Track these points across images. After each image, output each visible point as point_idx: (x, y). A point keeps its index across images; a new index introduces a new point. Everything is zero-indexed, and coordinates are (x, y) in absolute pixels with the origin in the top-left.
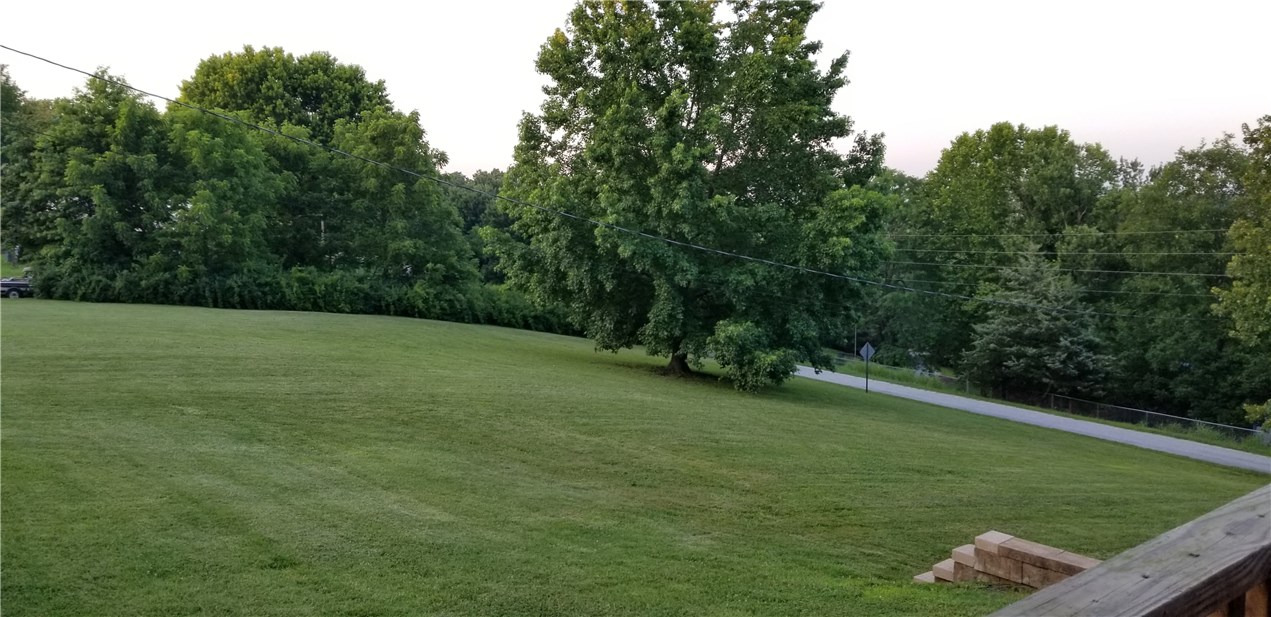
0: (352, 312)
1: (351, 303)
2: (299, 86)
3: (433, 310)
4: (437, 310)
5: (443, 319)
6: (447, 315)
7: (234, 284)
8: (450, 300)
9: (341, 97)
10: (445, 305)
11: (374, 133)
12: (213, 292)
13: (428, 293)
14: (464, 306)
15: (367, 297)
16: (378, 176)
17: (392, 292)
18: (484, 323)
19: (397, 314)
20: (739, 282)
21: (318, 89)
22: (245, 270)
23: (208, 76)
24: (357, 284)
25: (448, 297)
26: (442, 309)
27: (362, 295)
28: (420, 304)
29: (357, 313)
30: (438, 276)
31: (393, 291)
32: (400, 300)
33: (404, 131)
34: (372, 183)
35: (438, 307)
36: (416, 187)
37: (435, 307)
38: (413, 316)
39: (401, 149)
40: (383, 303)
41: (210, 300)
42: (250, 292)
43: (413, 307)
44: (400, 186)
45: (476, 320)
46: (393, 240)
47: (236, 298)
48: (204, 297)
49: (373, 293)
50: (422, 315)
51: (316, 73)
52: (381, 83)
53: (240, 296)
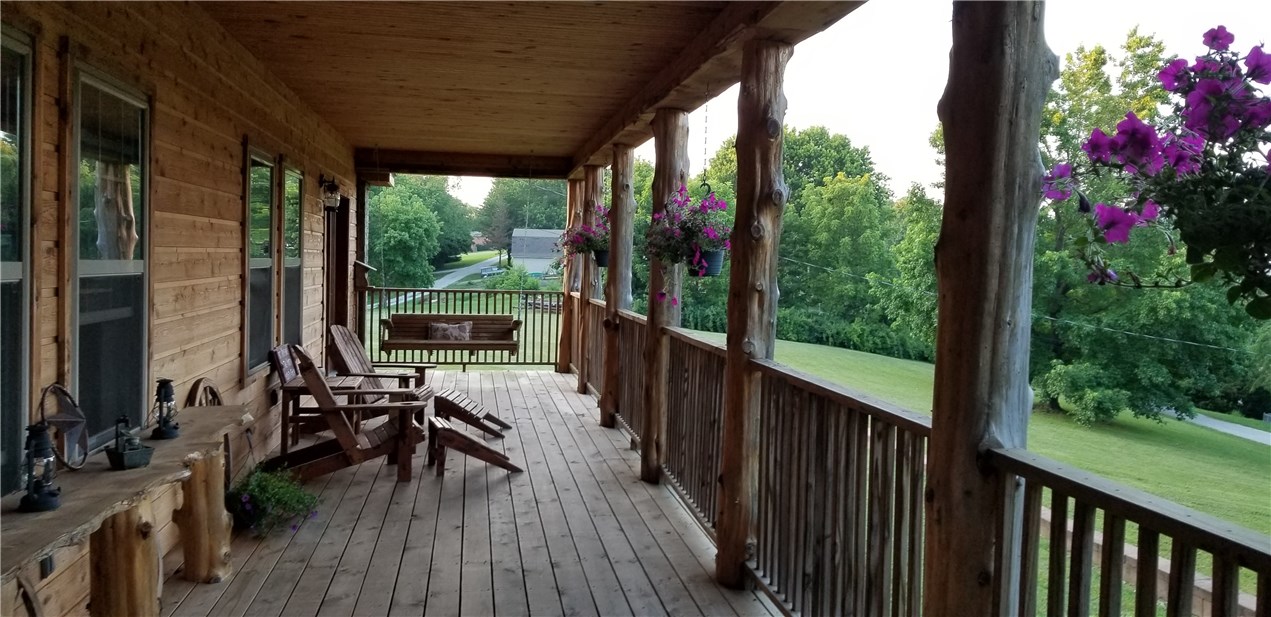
0: (798, 341)
1: (798, 333)
2: (796, 155)
3: (866, 344)
4: (870, 344)
5: (874, 352)
6: (879, 349)
7: (710, 313)
8: (883, 337)
9: (827, 163)
10: (878, 341)
11: (831, 196)
12: (695, 318)
13: (863, 330)
14: (895, 343)
15: (811, 330)
16: (829, 230)
17: (831, 328)
18: (916, 359)
19: (835, 345)
20: (1080, 328)
21: (809, 157)
22: (720, 303)
23: (727, 149)
24: (804, 318)
25: (881, 334)
26: (874, 343)
27: (807, 327)
28: (855, 338)
29: (803, 342)
30: (875, 316)
31: (833, 326)
32: (838, 333)
33: (854, 193)
34: (823, 237)
35: (871, 342)
36: (861, 240)
37: (868, 341)
38: (849, 348)
39: (850, 208)
40: (824, 336)
41: (692, 324)
42: (721, 319)
43: (849, 340)
44: (847, 239)
45: (907, 356)
46: (839, 284)
47: (711, 324)
48: (689, 322)
49: (816, 326)
50: (856, 348)
51: (808, 142)
52: (865, 148)
53: (714, 322)
